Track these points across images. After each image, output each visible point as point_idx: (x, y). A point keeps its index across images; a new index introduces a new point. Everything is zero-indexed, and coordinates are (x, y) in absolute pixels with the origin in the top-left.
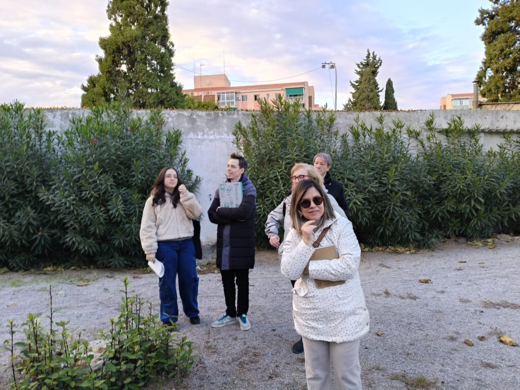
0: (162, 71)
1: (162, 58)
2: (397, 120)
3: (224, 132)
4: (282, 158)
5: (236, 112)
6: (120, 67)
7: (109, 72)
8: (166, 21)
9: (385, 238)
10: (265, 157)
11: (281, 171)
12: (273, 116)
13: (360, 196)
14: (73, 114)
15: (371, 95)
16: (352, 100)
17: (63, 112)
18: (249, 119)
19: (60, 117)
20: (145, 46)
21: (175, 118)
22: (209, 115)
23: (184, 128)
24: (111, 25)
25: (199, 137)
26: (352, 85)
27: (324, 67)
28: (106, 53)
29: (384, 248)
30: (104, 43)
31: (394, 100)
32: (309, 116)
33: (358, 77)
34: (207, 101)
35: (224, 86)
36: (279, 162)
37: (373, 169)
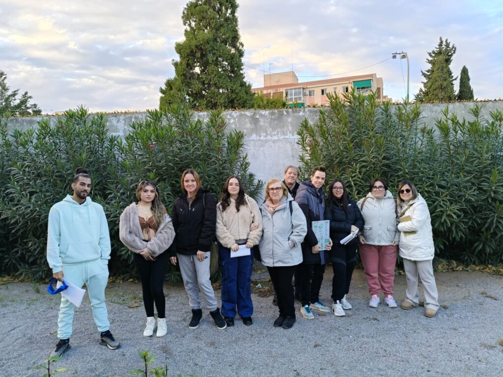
0: (232, 71)
1: (232, 58)
2: (496, 111)
3: (288, 132)
4: (355, 160)
5: (302, 109)
6: (194, 69)
7: (184, 75)
8: (236, 23)
9: (484, 256)
10: (335, 159)
11: (355, 176)
12: (345, 112)
13: (455, 207)
14: (136, 118)
15: (445, 84)
16: (424, 89)
17: (127, 116)
18: (316, 116)
19: (124, 122)
20: (216, 48)
21: (237, 119)
22: (272, 114)
23: (247, 129)
24: (186, 31)
25: (262, 138)
26: (424, 74)
27: (394, 57)
28: (181, 57)
29: (482, 267)
30: (179, 48)
31: (470, 88)
32: (386, 110)
33: (429, 66)
34: (276, 98)
35: (291, 82)
36: (352, 165)
37: (469, 172)
